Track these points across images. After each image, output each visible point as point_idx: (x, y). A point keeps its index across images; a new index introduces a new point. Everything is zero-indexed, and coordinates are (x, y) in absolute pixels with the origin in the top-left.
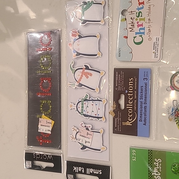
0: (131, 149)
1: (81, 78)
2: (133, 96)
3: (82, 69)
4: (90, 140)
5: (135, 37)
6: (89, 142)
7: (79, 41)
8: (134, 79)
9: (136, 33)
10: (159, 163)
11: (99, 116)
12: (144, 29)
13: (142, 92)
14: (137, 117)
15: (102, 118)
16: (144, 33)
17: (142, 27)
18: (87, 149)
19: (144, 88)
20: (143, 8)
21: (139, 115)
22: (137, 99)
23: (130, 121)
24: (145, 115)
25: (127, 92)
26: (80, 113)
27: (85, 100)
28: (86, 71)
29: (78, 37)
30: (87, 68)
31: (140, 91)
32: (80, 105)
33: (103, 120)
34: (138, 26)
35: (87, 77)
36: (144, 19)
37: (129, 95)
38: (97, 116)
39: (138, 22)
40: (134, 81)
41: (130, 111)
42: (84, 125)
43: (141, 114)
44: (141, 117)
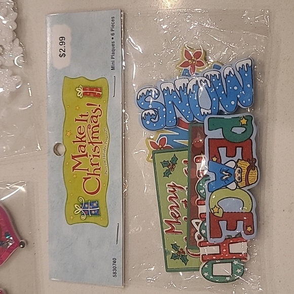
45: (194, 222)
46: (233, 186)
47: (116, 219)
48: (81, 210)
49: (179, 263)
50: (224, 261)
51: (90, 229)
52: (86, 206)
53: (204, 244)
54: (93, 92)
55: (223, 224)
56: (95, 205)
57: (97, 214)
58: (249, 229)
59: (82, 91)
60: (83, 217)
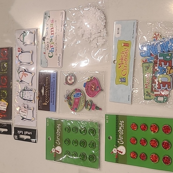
0: (47, 119)
1: (22, 77)
2: (48, 87)
3: (22, 71)
4: (26, 114)
5: (49, 53)
6: (25, 115)
7: (21, 55)
8: (48, 78)
9: (50, 51)
10: (60, 126)
11: (31, 100)
12: (53, 49)
15: (32, 101)
16: (53, 51)
17: (52, 48)
18: (25, 119)
19: (53, 83)
20: (53, 36)
22: (50, 90)
23: (46, 103)
24: (54, 99)
25: (45, 85)
26: (21, 98)
27: (24, 90)
28: (25, 72)
29: (21, 52)
30: (25, 71)
31: (51, 85)
32: (21, 93)
33: (33, 102)
34: (51, 47)
35: (25, 76)
36: (53, 43)
37: (46, 87)
38: (30, 100)
39: (51, 45)
40: (48, 79)
41: (46, 96)
42: (23, 105)
43: (52, 98)
44: (51, 100)
45: (153, 84)
46: (165, 74)
47: (130, 83)
48: (120, 80)
49: (148, 97)
50: (161, 96)
51: (123, 86)
52: (122, 79)
53: (156, 91)
54: (127, 45)
55: (161, 85)
56: (124, 79)
57: (125, 82)
58: (169, 87)
59: (123, 44)
60: (121, 83)
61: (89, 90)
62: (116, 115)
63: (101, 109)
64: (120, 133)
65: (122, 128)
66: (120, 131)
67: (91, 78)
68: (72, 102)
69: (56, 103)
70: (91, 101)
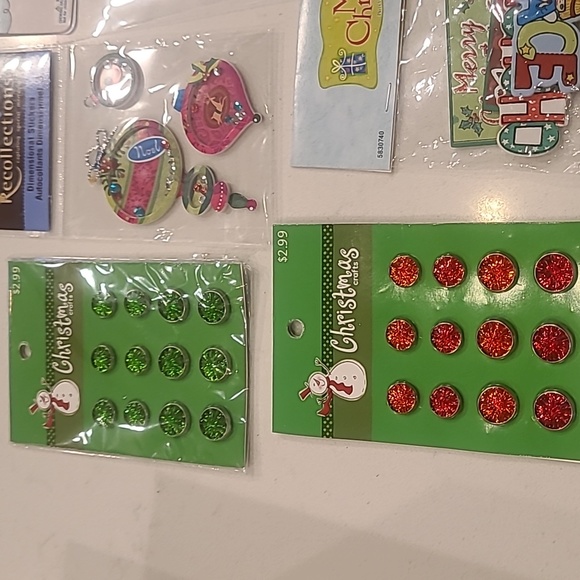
0: (11, 264)
2: (14, 124)
10: (69, 294)
13: (32, 114)
14: (23, 181)
19: (37, 102)
21: (27, 175)
22: (21, 133)
23: (7, 193)
24: (41, 174)
31: (27, 111)
37: (4, 123)
40: (15, 86)
41: (8, 165)
43: (31, 172)
44: (31, 179)
45: (494, 72)
46: (552, 17)
47: (388, 77)
48: (341, 67)
49: (470, 134)
50: (531, 124)
51: (353, 92)
52: (348, 61)
53: (506, 99)
55: (534, 70)
56: (360, 59)
57: (363, 71)
58: (570, 77)
60: (343, 77)
61: (197, 122)
62: (324, 226)
63: (251, 204)
64: (341, 303)
65: (350, 281)
66: (342, 294)
67: (208, 64)
68: (122, 182)
69: (50, 193)
70: (211, 173)
